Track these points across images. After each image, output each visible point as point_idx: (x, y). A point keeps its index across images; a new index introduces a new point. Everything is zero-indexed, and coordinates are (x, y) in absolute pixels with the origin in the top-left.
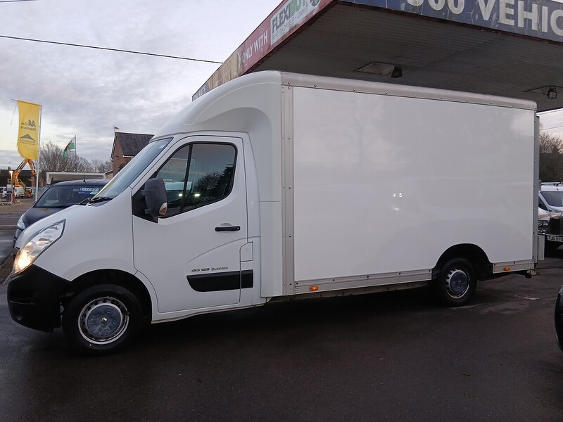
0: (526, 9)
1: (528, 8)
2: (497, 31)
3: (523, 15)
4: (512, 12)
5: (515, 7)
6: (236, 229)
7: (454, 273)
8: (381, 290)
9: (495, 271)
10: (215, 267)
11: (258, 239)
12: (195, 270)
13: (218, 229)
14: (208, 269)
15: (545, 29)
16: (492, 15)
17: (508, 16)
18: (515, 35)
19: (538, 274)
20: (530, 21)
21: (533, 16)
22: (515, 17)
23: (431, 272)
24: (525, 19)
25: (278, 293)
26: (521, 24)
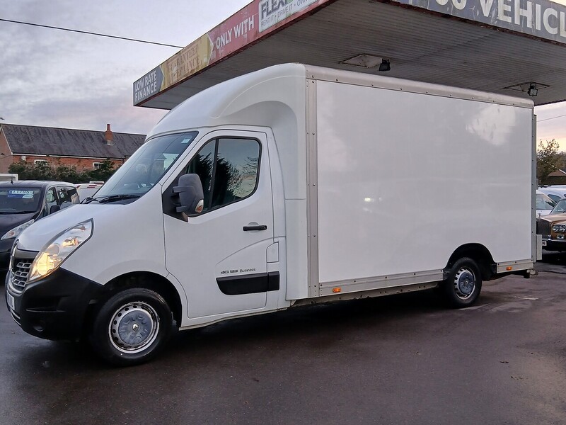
0: (521, 7)
1: (523, 6)
2: (495, 28)
3: (519, 12)
4: (509, 8)
5: (512, 4)
6: (263, 228)
7: (461, 273)
8: (395, 292)
9: (499, 271)
10: (243, 269)
11: (284, 238)
12: (224, 272)
13: (246, 229)
14: (237, 271)
15: (538, 27)
16: (491, 11)
17: (506, 13)
18: (511, 32)
19: (536, 274)
20: (526, 18)
21: (528, 14)
22: (512, 14)
23: (442, 272)
24: (521, 17)
25: (304, 295)
26: (517, 22)
